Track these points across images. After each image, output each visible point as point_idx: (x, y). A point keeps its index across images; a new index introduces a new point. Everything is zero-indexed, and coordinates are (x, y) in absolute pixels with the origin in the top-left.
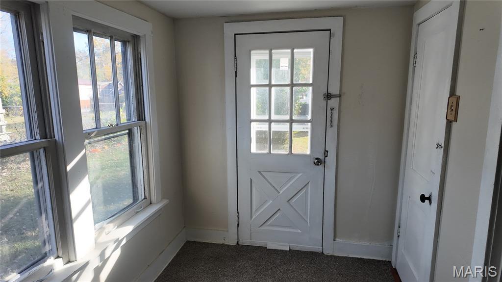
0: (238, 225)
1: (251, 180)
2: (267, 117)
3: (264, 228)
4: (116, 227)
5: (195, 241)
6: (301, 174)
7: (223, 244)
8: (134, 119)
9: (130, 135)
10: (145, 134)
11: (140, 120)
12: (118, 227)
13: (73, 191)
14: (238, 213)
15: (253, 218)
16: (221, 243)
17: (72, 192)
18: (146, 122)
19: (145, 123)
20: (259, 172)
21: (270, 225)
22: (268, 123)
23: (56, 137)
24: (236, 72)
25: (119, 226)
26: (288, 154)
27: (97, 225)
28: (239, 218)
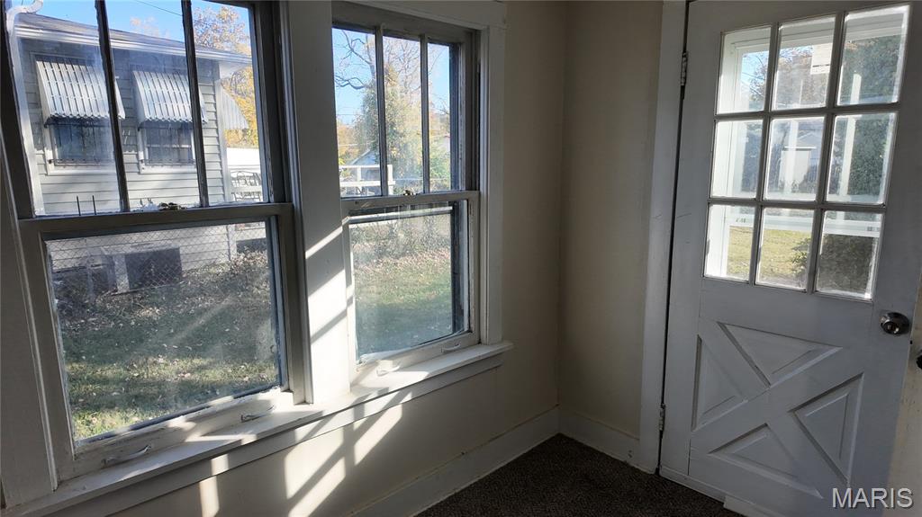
0: (661, 433)
1: (700, 340)
2: (753, 195)
3: (721, 457)
4: (398, 367)
5: (572, 439)
6: (835, 350)
7: (625, 464)
8: (462, 187)
9: (455, 215)
10: (476, 215)
11: (471, 190)
12: (402, 369)
13: (314, 291)
14: (663, 407)
15: (697, 429)
16: (623, 460)
17: (312, 293)
18: (480, 193)
19: (477, 194)
20: (722, 325)
21: (738, 456)
22: (753, 209)
23: (295, 201)
24: (683, 88)
25: (404, 368)
26: (804, 292)
27: (364, 357)
28: (664, 418)
